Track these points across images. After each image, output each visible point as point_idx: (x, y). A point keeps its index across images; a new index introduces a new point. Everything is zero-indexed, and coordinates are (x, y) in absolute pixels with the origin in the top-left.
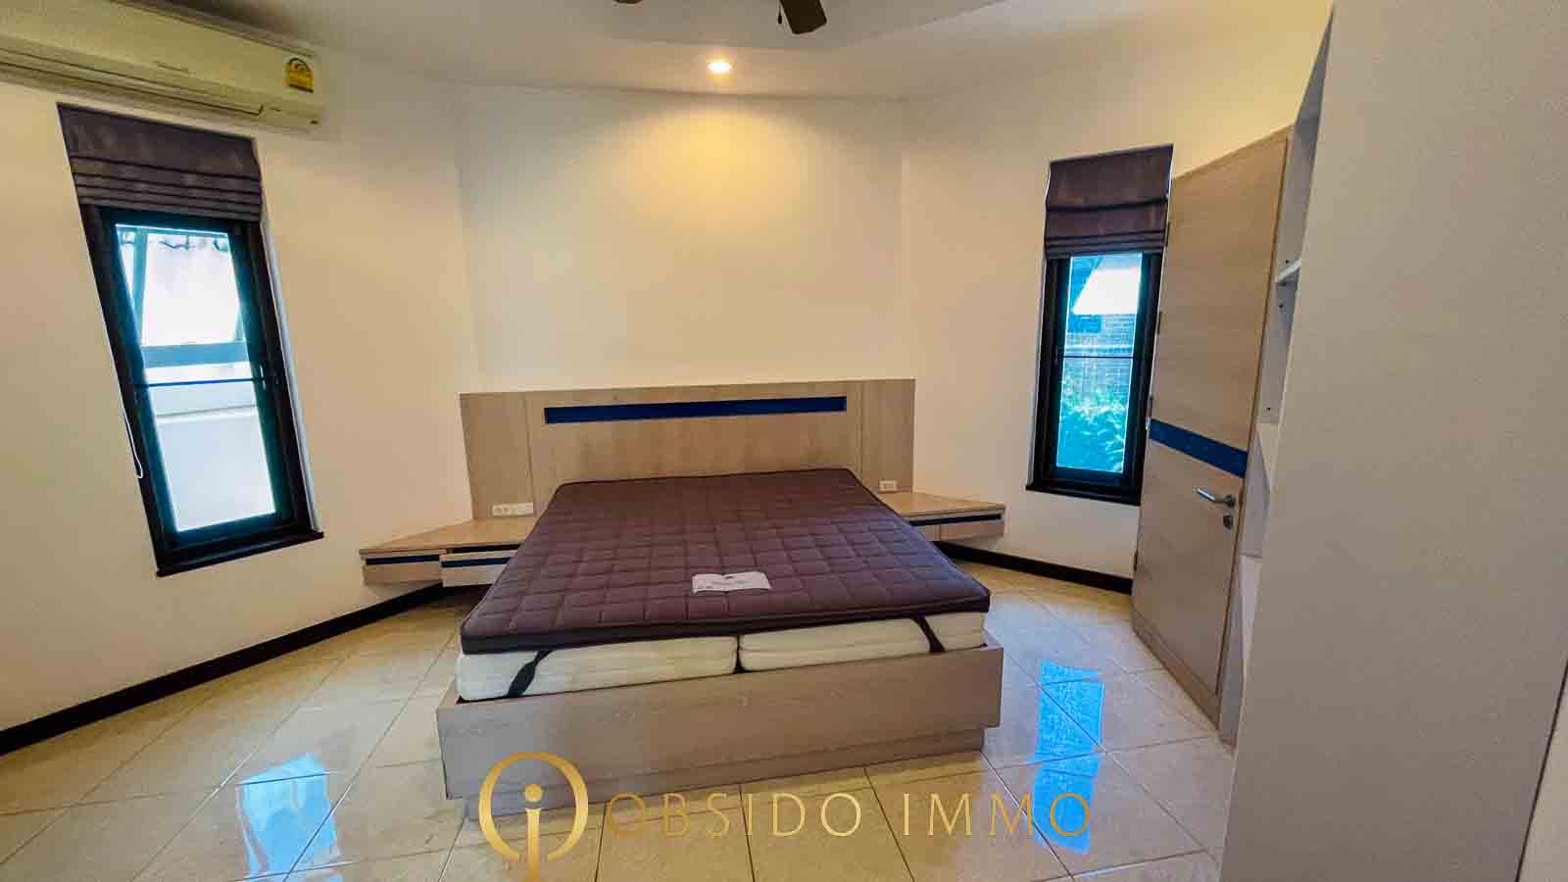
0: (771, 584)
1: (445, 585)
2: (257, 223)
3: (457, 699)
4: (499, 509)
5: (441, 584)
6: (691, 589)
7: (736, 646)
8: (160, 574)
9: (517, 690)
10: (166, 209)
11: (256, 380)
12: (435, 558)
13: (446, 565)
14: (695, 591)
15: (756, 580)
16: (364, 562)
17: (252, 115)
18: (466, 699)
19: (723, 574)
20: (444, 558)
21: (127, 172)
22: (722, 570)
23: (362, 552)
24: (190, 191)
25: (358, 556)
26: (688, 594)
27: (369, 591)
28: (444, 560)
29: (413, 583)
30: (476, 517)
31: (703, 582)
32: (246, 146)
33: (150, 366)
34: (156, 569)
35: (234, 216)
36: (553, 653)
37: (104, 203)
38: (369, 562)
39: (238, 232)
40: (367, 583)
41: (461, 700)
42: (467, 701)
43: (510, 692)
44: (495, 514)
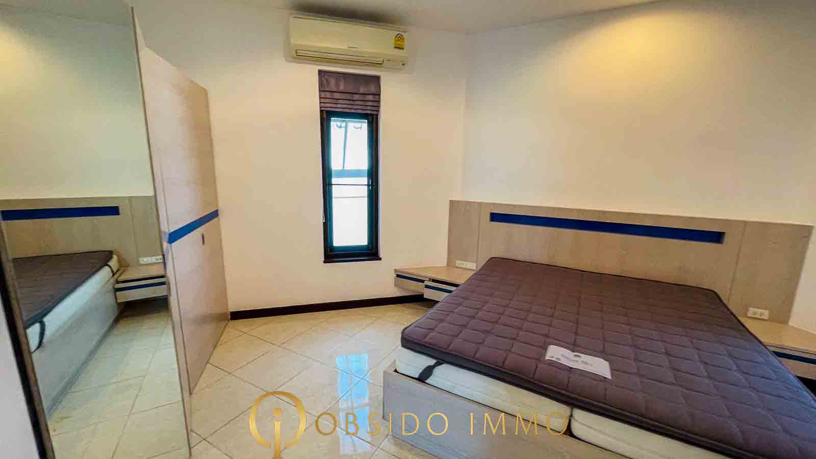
0: (612, 375)
1: (425, 296)
2: (377, 115)
3: (394, 370)
4: (459, 263)
5: (423, 295)
6: (544, 356)
7: (570, 414)
8: (325, 262)
9: (423, 377)
10: (347, 111)
11: (368, 185)
12: (423, 281)
13: (427, 287)
14: (547, 358)
15: (599, 367)
16: (396, 276)
17: (379, 65)
18: (398, 371)
19: (573, 351)
20: (427, 283)
21: (337, 96)
22: (574, 347)
23: (396, 271)
24: (356, 102)
25: (393, 272)
26: (540, 358)
27: (396, 289)
28: (427, 284)
29: (413, 291)
30: (448, 265)
31: (556, 353)
32: (377, 79)
33: (335, 177)
34: (323, 260)
35: (369, 112)
36: (444, 365)
37: (328, 109)
38: (398, 276)
39: (370, 118)
40: (396, 285)
41: (396, 371)
42: (398, 372)
43: (418, 378)
44: (457, 265)
